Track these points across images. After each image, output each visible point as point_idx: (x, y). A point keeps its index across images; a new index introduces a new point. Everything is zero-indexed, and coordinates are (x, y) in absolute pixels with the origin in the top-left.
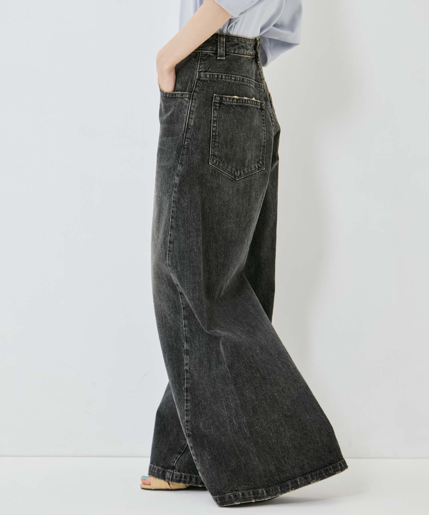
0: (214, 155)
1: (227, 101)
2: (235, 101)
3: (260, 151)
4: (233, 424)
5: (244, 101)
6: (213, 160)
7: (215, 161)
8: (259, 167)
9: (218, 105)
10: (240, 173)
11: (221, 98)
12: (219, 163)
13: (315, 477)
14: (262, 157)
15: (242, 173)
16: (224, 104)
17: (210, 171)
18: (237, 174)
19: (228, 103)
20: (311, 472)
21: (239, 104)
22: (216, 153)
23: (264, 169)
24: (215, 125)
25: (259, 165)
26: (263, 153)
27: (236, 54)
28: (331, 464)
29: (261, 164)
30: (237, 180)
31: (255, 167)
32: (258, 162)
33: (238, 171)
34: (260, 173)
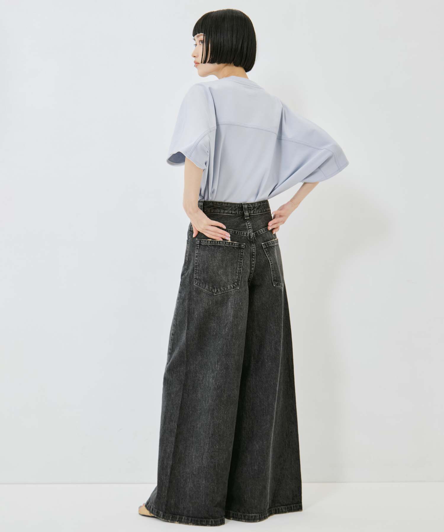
0: (196, 279)
1: (203, 243)
2: (209, 242)
3: (236, 276)
4: (164, 463)
5: (216, 242)
6: (196, 282)
7: (197, 282)
8: (234, 287)
9: (199, 246)
10: (217, 291)
11: (200, 241)
12: (200, 284)
13: (193, 522)
14: (237, 280)
15: (219, 291)
16: (202, 245)
17: (195, 289)
18: (214, 291)
19: (204, 244)
20: (192, 517)
21: (212, 244)
22: (197, 277)
23: (239, 288)
24: (197, 259)
25: (234, 285)
26: (238, 277)
27: (212, 212)
28: (206, 518)
29: (236, 285)
30: (215, 295)
31: (231, 287)
32: (234, 284)
33: (215, 289)
34: (235, 291)
